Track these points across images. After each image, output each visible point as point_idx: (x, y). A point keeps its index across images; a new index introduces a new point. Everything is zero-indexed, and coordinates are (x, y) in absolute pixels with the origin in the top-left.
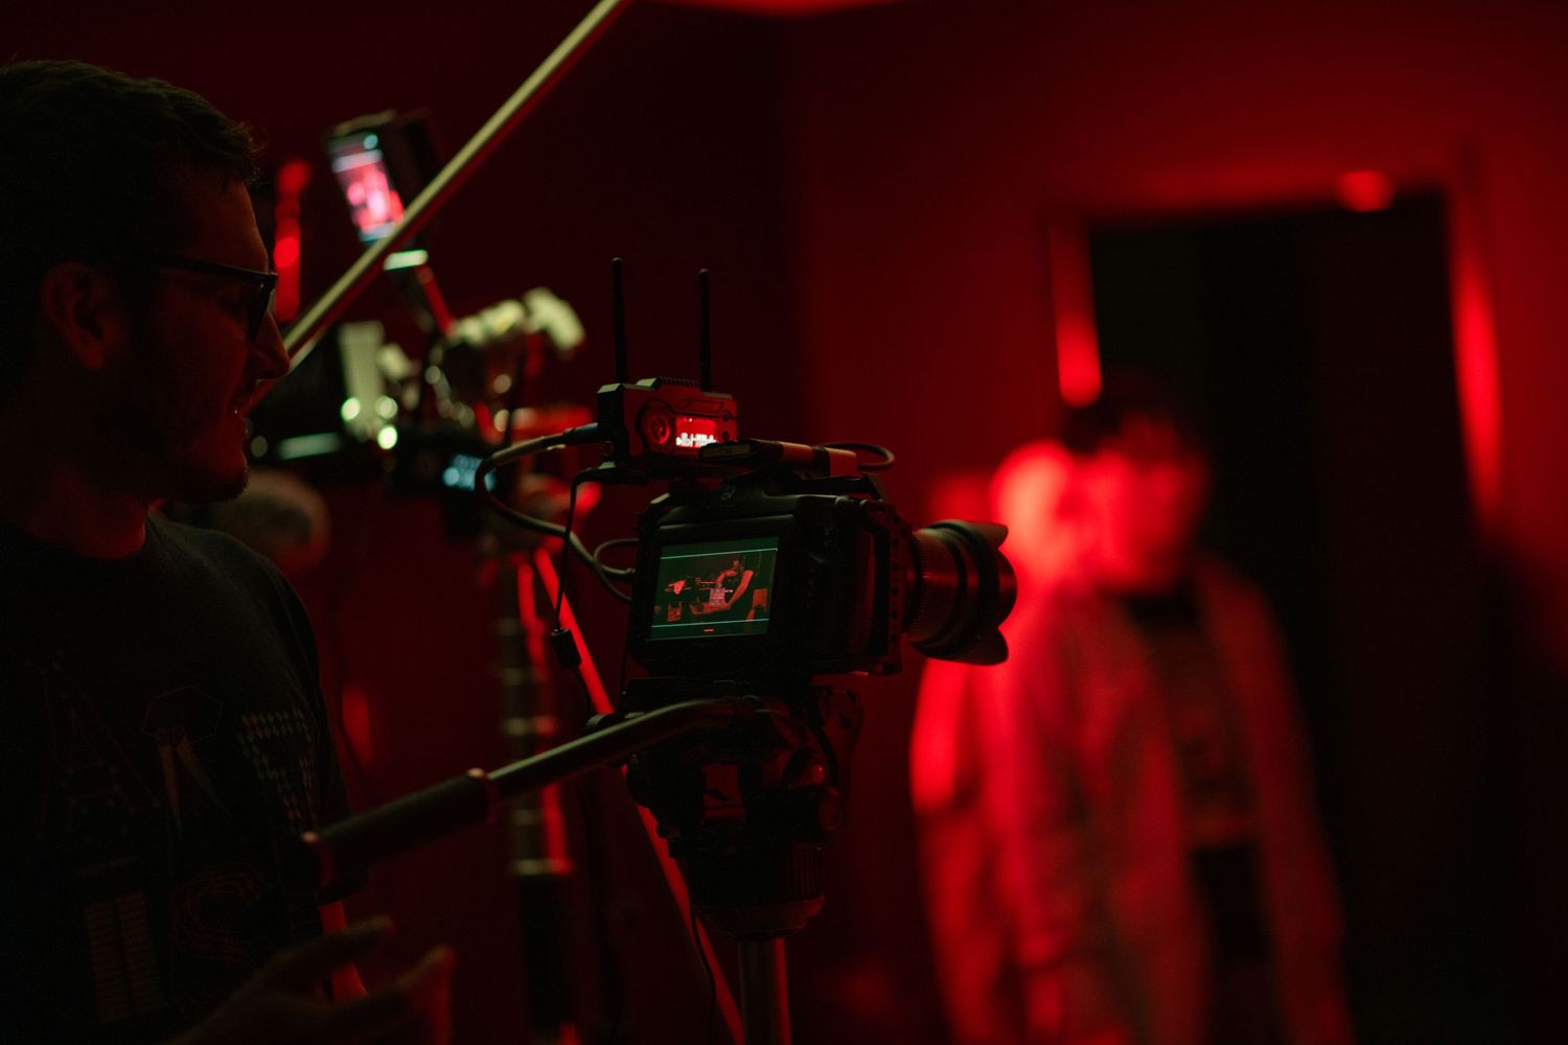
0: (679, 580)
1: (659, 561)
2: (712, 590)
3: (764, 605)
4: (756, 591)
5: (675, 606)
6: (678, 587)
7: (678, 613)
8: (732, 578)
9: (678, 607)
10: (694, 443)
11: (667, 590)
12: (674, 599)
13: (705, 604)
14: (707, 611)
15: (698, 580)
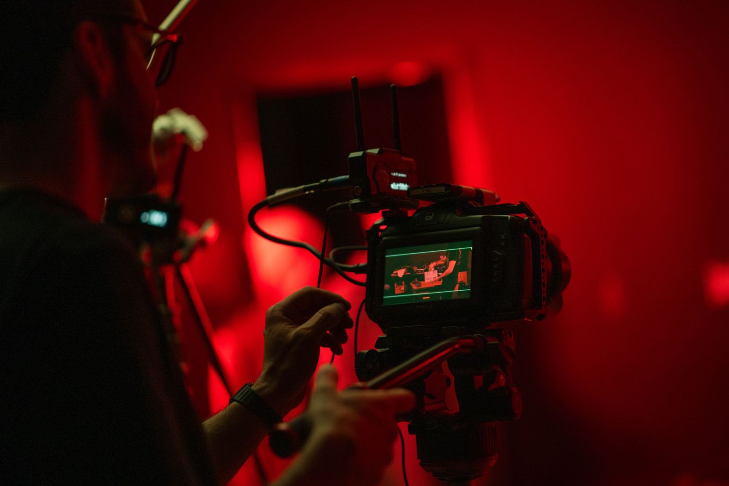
0: (401, 268)
1: (384, 258)
2: (426, 273)
3: (466, 281)
4: (459, 273)
5: (400, 284)
6: (401, 273)
7: (403, 288)
8: (440, 266)
9: (402, 285)
10: (399, 187)
11: (392, 275)
12: (398, 280)
13: (422, 283)
14: (423, 286)
15: (415, 268)
